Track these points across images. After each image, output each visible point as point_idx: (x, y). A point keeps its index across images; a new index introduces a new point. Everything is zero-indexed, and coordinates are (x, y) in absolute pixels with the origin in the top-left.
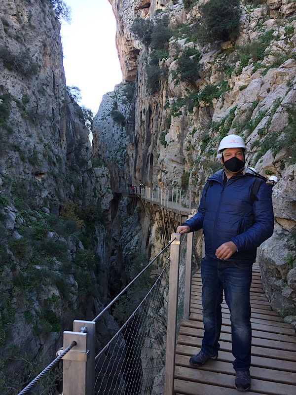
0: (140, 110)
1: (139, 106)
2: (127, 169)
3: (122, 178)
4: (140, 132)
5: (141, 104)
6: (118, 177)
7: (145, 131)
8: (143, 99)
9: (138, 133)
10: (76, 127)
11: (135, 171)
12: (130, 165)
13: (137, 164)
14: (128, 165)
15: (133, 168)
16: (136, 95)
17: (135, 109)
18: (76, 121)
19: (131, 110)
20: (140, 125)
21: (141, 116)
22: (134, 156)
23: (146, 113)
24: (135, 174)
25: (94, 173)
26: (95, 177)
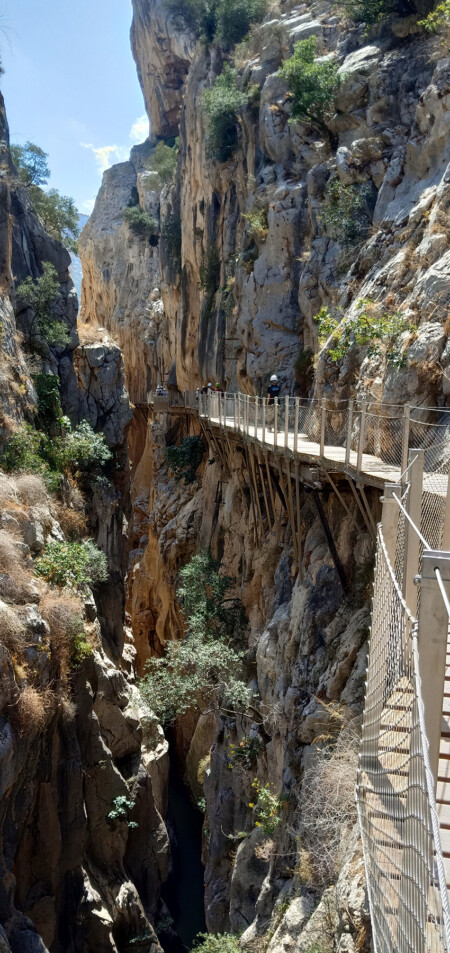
0: (192, 205)
1: (191, 194)
2: (166, 348)
3: (153, 370)
4: (192, 257)
5: (194, 190)
6: (145, 368)
7: (206, 256)
8: (198, 178)
9: (188, 260)
10: (38, 245)
11: (184, 353)
12: (172, 339)
13: (188, 336)
14: (168, 339)
15: (179, 347)
16: (183, 167)
17: (179, 202)
18: (36, 231)
19: (170, 206)
20: (193, 240)
21: (195, 217)
22: (181, 316)
23: (205, 212)
24: (184, 359)
25: (86, 357)
26: (88, 367)
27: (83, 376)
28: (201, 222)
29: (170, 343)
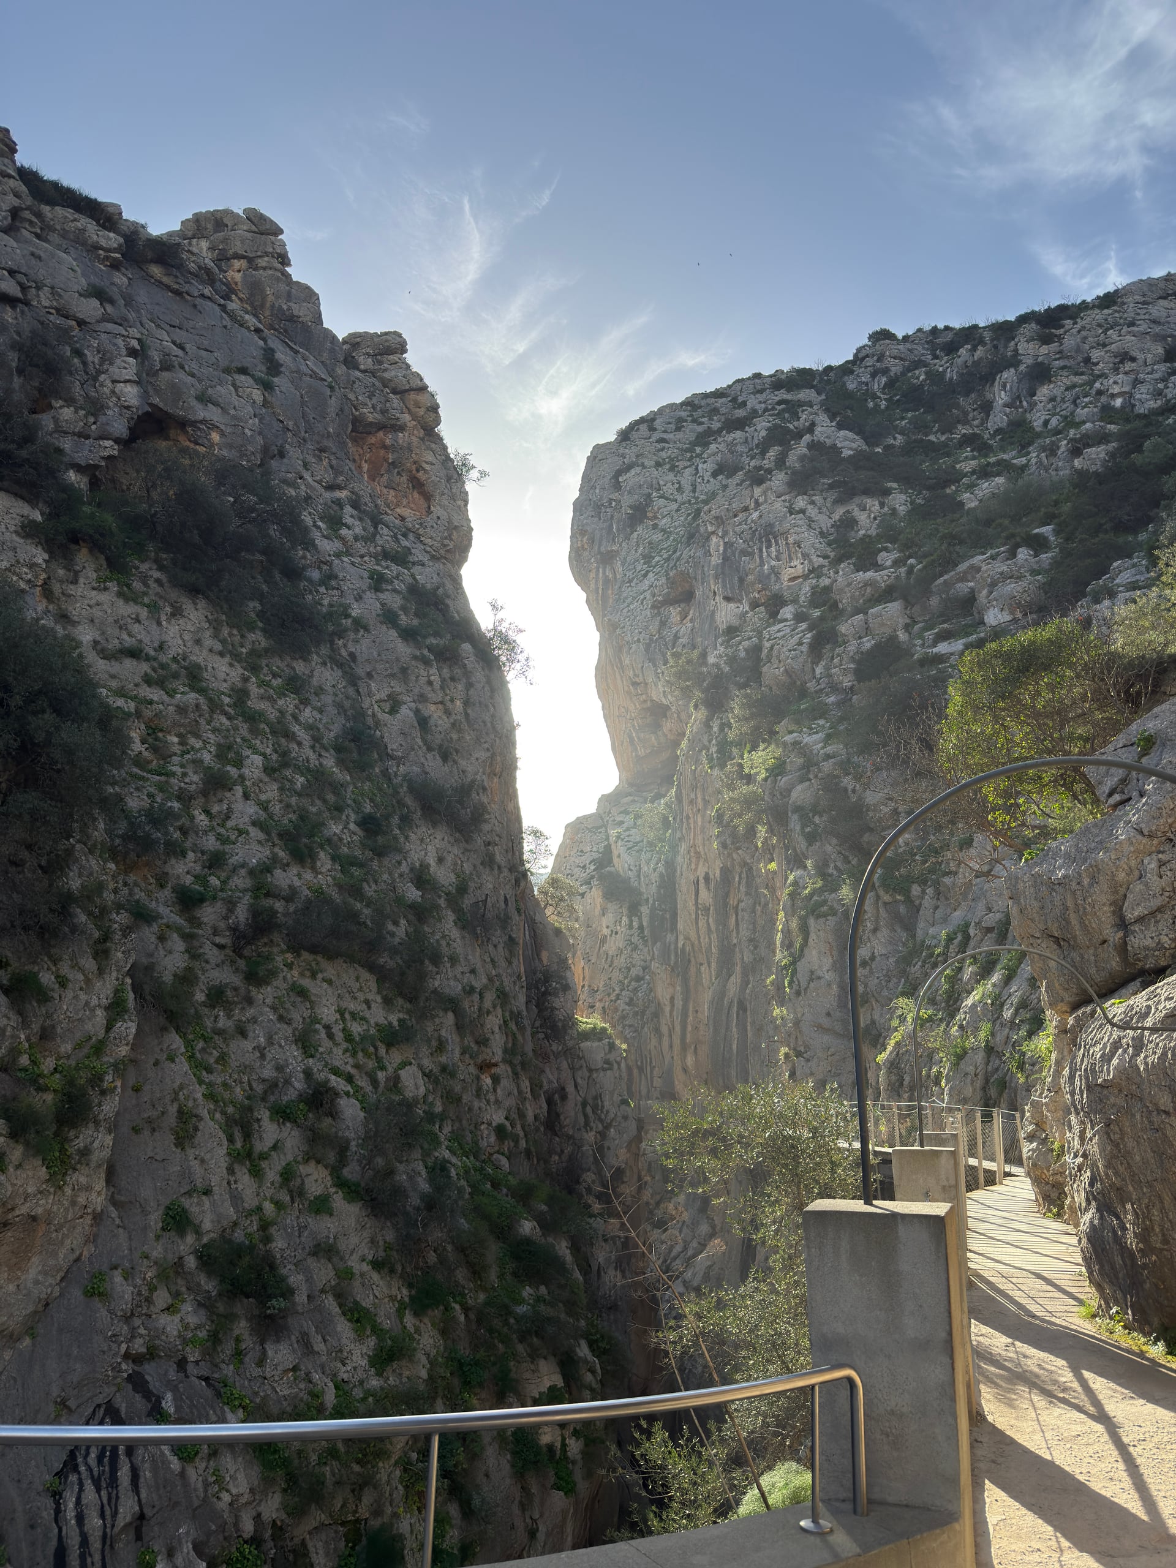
0: (692, 877)
1: (689, 865)
2: (654, 1043)
3: (635, 1071)
4: (693, 935)
5: (694, 860)
7: (714, 936)
8: (700, 849)
9: (687, 938)
11: (684, 1047)
12: (664, 1030)
13: (689, 1028)
14: (657, 1030)
15: (677, 1041)
16: (679, 835)
17: (675, 872)
19: (662, 875)
20: (693, 916)
21: (697, 892)
22: (679, 1003)
23: (712, 886)
24: (685, 1057)
25: (583, 1057)
26: (585, 1069)
27: (579, 1081)
28: (705, 896)
29: (660, 1036)
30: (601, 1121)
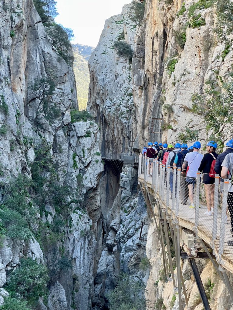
0: (152, 36)
1: (151, 29)
2: (134, 125)
3: (126, 139)
4: (150, 69)
5: (153, 26)
6: (121, 137)
7: (157, 67)
8: (155, 19)
10: (47, 59)
11: (144, 128)
13: (146, 118)
14: (135, 119)
15: (141, 124)
16: (148, 13)
17: (145, 34)
18: (46, 50)
19: (139, 37)
20: (151, 58)
21: (153, 43)
22: (142, 105)
25: (75, 130)
26: (75, 136)
27: (72, 142)
29: (137, 122)
30: (83, 163)
